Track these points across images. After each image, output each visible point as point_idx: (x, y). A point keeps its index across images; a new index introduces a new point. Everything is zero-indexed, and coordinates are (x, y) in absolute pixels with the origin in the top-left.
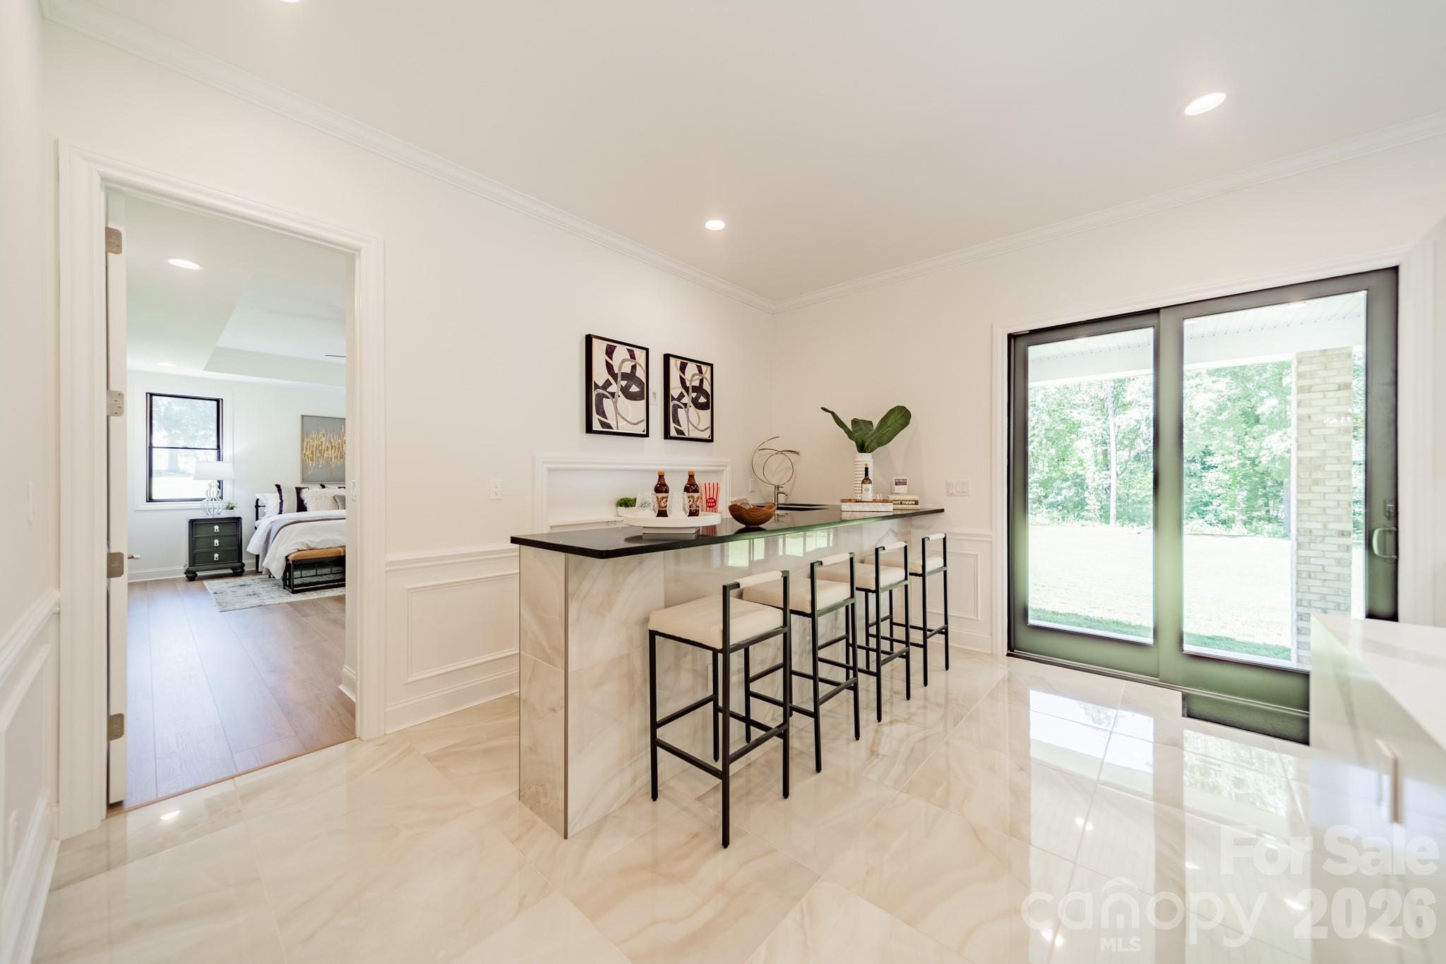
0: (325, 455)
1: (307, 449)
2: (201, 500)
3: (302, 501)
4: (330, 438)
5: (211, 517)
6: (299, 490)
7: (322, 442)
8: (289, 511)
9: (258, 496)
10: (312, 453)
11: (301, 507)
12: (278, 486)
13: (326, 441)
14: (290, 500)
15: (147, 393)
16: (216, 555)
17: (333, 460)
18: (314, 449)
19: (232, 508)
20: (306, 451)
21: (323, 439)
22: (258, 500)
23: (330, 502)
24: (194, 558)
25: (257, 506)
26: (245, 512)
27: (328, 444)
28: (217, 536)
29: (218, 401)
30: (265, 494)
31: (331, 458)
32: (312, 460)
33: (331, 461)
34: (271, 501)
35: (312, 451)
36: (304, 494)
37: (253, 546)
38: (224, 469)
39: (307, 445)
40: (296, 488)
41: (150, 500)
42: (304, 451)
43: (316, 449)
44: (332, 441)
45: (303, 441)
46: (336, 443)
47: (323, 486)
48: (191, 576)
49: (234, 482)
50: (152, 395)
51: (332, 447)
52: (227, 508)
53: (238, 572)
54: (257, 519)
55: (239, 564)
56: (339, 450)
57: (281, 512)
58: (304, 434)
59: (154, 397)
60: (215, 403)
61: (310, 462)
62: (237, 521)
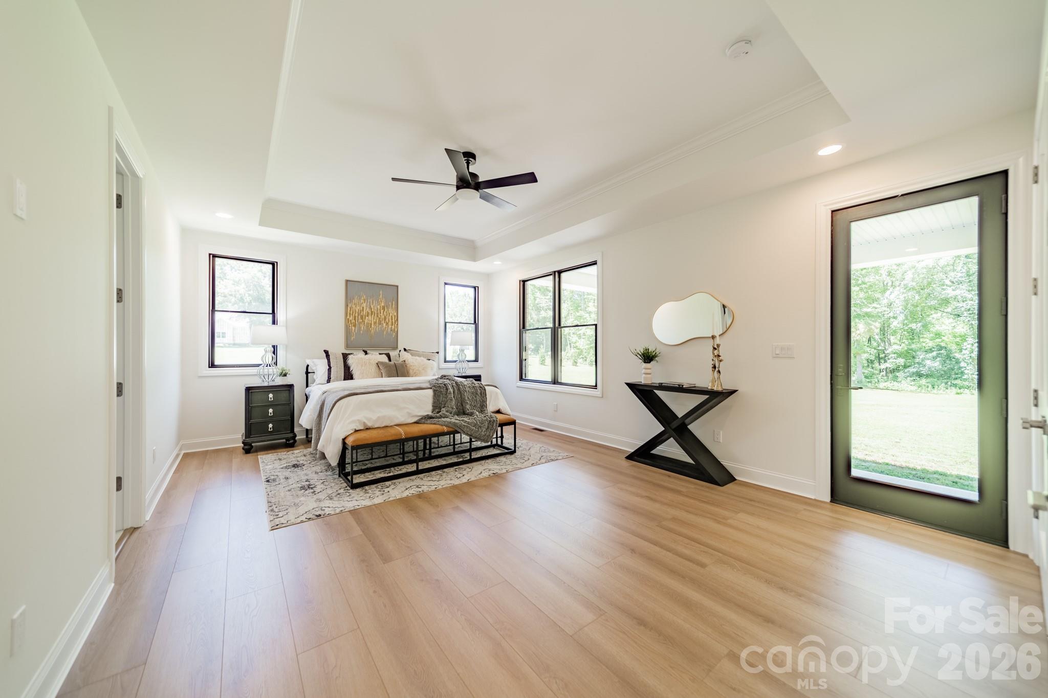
0: (366, 321)
1: (350, 314)
2: (258, 365)
3: (349, 368)
4: (370, 303)
5: (266, 384)
6: (345, 356)
7: (363, 308)
8: (337, 380)
9: (308, 362)
10: (355, 319)
11: (348, 376)
12: (326, 352)
13: (367, 306)
14: (338, 369)
15: (210, 254)
16: (270, 426)
17: (373, 326)
18: (357, 315)
19: (285, 375)
20: (350, 317)
21: (364, 305)
22: (308, 366)
23: (374, 368)
24: (250, 429)
25: (307, 373)
26: (296, 378)
27: (368, 310)
28: (272, 405)
29: (273, 264)
30: (314, 360)
31: (371, 324)
32: (355, 326)
33: (371, 327)
34: (320, 367)
35: (355, 317)
36: (351, 361)
37: (305, 419)
38: (277, 334)
39: (350, 311)
40: (343, 354)
41: (212, 365)
42: (348, 317)
43: (358, 315)
44: (372, 306)
45: (347, 306)
46: (376, 308)
47: (366, 353)
48: (248, 448)
49: (286, 347)
50: (214, 256)
51: (372, 312)
52: (281, 375)
53: (290, 444)
54: (307, 386)
55: (291, 435)
56: (377, 316)
57: (329, 381)
58: (348, 299)
59: (217, 259)
60: (271, 266)
61: (353, 328)
62: (291, 387)
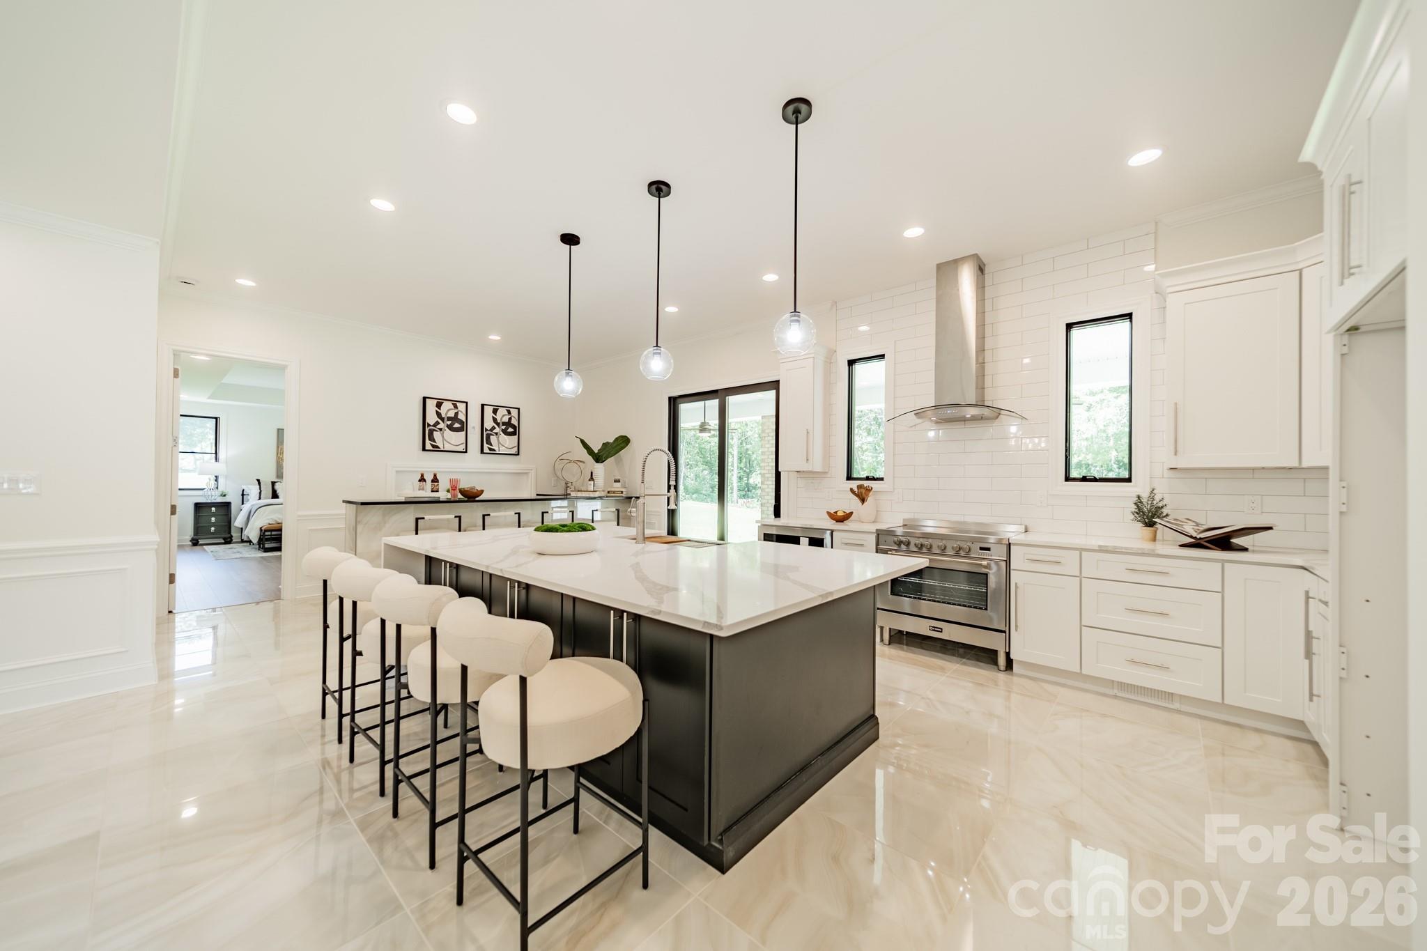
1: (281, 453)
2: (202, 489)
3: (276, 491)
5: (210, 501)
6: (273, 483)
8: (266, 498)
9: (244, 487)
11: (273, 495)
12: (258, 480)
14: (267, 491)
16: (213, 529)
19: (225, 496)
22: (243, 490)
24: (197, 529)
25: (243, 495)
26: (233, 498)
28: (214, 515)
29: (215, 419)
30: (249, 486)
34: (253, 491)
36: (277, 487)
37: (238, 522)
38: (219, 468)
42: (279, 455)
45: (278, 448)
48: (195, 543)
49: (226, 477)
52: (221, 495)
53: (228, 541)
54: (243, 504)
55: (229, 535)
57: (260, 499)
58: (279, 443)
60: (213, 420)
62: (228, 504)
